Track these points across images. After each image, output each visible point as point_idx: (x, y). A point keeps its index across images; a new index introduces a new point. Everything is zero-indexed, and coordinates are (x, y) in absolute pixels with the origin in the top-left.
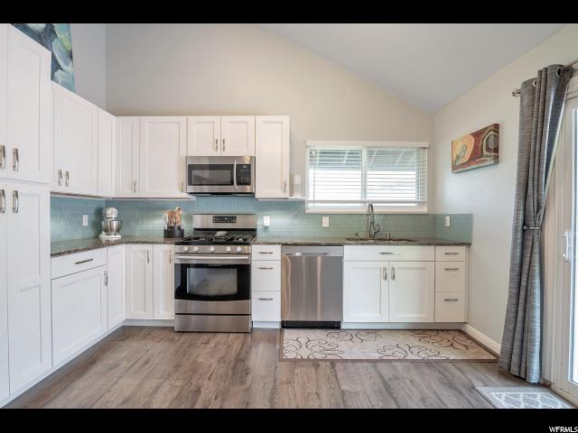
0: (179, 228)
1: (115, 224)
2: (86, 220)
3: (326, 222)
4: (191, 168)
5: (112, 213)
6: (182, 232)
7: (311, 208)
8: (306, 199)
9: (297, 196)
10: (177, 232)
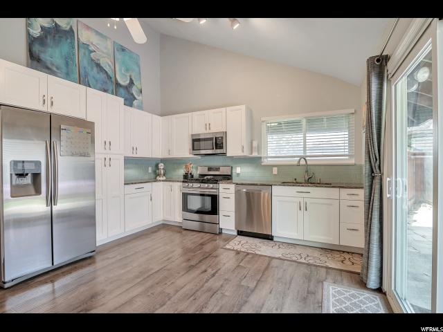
0: (191, 174)
1: (162, 172)
2: (150, 170)
3: (275, 170)
4: (194, 141)
5: (161, 166)
6: (192, 176)
7: (265, 162)
8: (262, 155)
9: (255, 154)
10: (189, 176)
